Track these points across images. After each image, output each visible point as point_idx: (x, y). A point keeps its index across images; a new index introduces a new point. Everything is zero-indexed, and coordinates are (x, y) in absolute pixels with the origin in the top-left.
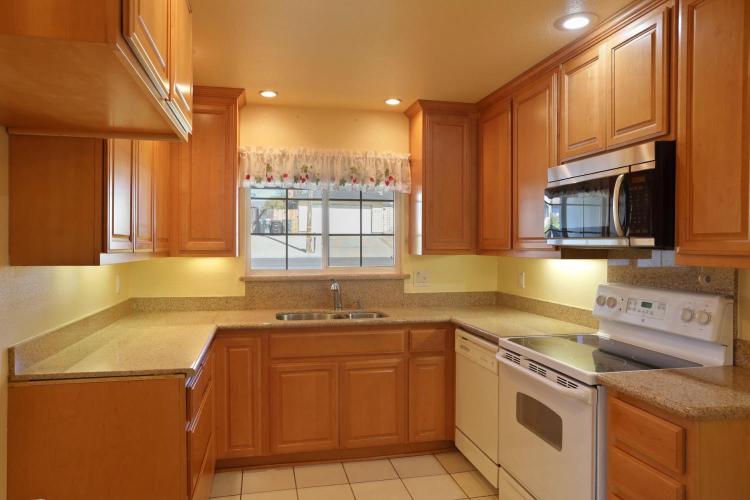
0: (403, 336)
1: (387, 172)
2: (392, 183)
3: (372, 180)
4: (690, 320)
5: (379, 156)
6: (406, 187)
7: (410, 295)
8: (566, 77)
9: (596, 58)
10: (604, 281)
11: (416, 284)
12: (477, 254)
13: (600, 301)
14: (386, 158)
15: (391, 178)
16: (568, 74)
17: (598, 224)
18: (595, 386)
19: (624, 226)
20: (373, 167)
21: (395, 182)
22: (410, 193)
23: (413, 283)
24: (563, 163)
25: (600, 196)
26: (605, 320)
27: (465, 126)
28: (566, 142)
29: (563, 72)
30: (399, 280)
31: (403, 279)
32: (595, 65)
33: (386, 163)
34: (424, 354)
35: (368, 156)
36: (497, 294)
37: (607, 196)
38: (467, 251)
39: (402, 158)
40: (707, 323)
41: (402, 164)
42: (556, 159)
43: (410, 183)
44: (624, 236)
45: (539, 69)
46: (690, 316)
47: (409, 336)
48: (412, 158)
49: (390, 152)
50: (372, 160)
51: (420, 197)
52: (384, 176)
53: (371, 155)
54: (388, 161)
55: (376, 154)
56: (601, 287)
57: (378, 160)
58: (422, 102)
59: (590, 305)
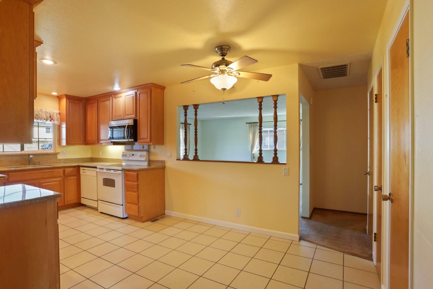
0: (62, 171)
1: (50, 117)
2: (52, 120)
3: (45, 119)
4: (141, 157)
5: (47, 111)
6: (58, 122)
7: (60, 159)
8: (114, 99)
9: (121, 97)
10: (124, 151)
11: (62, 156)
12: (85, 145)
13: (123, 155)
14: (50, 112)
15: (52, 119)
16: (115, 98)
17: (122, 136)
18: (122, 170)
19: (128, 137)
20: (45, 115)
21: (54, 120)
22: (59, 124)
23: (61, 155)
24: (113, 121)
25: (122, 129)
26: (124, 160)
27: (81, 104)
28: (114, 115)
29: (113, 97)
30: (55, 154)
31: (57, 154)
32: (121, 98)
33: (50, 114)
34: (70, 176)
35: (43, 111)
36: (91, 158)
37: (124, 129)
38: (82, 144)
39: (56, 112)
40: (144, 157)
41: (56, 114)
42: (111, 119)
43: (60, 121)
44: (128, 139)
45: (107, 94)
46: (141, 156)
47: (64, 171)
48: (61, 112)
49: (51, 110)
50: (45, 112)
51: (64, 126)
52: (49, 118)
53: (44, 110)
54: (51, 113)
55: (46, 110)
56: (123, 152)
57: (47, 112)
58: (66, 95)
59: (120, 157)
